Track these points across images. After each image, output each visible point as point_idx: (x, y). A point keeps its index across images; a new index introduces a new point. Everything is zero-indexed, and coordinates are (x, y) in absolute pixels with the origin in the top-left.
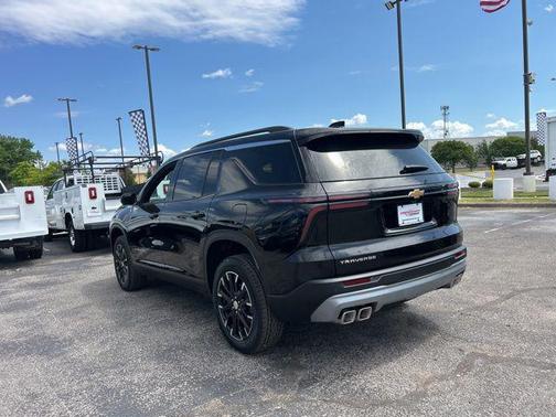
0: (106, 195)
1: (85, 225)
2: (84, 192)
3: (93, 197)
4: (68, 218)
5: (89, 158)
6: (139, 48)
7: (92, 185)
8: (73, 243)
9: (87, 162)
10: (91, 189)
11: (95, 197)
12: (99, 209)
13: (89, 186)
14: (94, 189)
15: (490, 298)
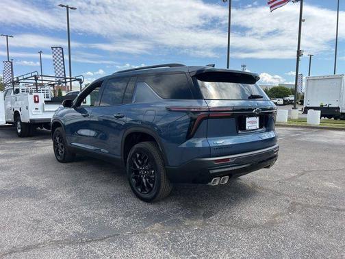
0: (45, 101)
1: (31, 120)
2: (31, 98)
3: (37, 102)
4: (17, 114)
5: (35, 76)
6: (63, 6)
7: (36, 94)
8: (19, 131)
9: (34, 78)
10: (35, 96)
11: (38, 102)
12: (40, 110)
13: (34, 94)
14: (38, 96)
15: (293, 175)
